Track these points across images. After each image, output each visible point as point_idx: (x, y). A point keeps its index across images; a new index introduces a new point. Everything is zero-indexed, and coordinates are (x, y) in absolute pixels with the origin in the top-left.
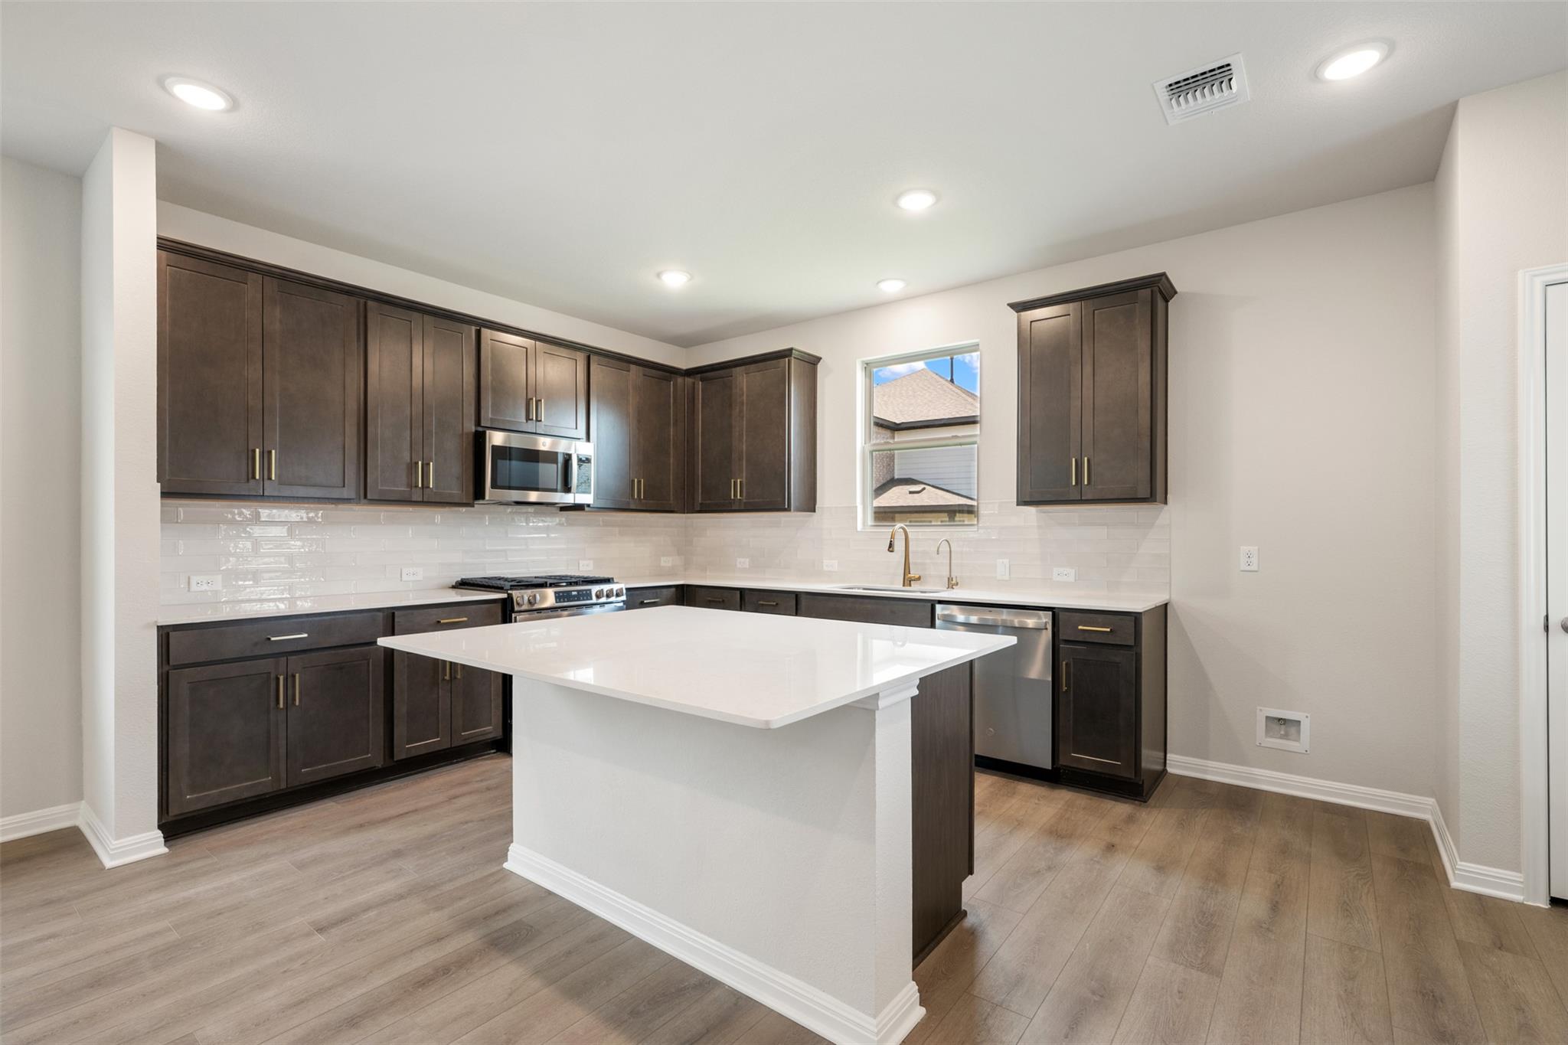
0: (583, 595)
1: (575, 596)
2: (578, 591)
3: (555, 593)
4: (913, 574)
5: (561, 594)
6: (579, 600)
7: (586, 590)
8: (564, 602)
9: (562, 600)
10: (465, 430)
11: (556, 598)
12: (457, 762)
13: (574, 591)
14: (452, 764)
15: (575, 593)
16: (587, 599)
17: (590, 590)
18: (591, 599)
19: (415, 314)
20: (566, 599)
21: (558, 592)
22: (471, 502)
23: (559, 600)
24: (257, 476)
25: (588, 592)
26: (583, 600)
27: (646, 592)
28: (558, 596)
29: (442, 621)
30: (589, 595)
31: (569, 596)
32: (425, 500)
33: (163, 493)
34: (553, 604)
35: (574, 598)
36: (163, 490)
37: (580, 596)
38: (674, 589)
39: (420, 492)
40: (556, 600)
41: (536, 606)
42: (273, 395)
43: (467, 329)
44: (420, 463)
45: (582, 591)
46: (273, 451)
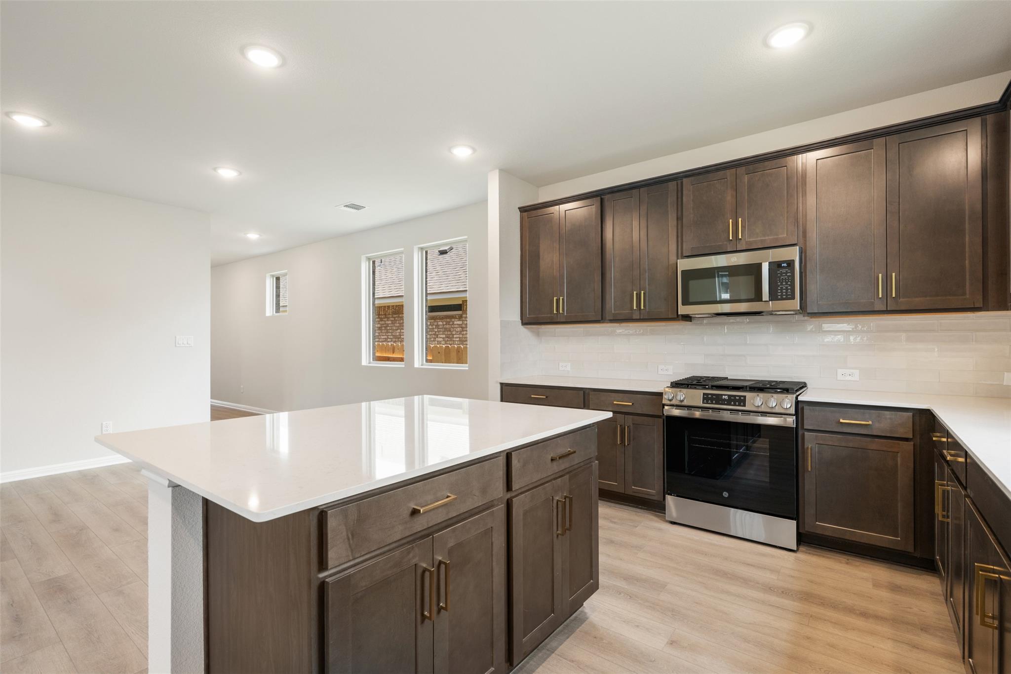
0: (735, 401)
1: (725, 400)
2: (729, 396)
3: (704, 394)
5: (710, 396)
6: (729, 404)
7: (740, 396)
8: (712, 403)
9: (710, 402)
10: (669, 263)
11: (704, 399)
12: (641, 509)
13: (725, 395)
14: (637, 507)
15: (726, 397)
16: (739, 405)
17: (745, 397)
18: (744, 406)
19: (634, 191)
20: (714, 402)
21: (707, 394)
22: (676, 316)
23: (707, 401)
24: (555, 312)
25: (742, 398)
26: (735, 405)
27: (850, 410)
28: (706, 398)
29: (615, 402)
30: (742, 401)
31: (718, 399)
32: (641, 318)
33: (524, 324)
34: (701, 404)
35: (723, 402)
36: (524, 322)
37: (731, 400)
38: (910, 414)
39: (637, 313)
40: (703, 401)
41: (685, 403)
42: (563, 267)
43: (672, 185)
44: (635, 292)
45: (735, 396)
46: (561, 298)
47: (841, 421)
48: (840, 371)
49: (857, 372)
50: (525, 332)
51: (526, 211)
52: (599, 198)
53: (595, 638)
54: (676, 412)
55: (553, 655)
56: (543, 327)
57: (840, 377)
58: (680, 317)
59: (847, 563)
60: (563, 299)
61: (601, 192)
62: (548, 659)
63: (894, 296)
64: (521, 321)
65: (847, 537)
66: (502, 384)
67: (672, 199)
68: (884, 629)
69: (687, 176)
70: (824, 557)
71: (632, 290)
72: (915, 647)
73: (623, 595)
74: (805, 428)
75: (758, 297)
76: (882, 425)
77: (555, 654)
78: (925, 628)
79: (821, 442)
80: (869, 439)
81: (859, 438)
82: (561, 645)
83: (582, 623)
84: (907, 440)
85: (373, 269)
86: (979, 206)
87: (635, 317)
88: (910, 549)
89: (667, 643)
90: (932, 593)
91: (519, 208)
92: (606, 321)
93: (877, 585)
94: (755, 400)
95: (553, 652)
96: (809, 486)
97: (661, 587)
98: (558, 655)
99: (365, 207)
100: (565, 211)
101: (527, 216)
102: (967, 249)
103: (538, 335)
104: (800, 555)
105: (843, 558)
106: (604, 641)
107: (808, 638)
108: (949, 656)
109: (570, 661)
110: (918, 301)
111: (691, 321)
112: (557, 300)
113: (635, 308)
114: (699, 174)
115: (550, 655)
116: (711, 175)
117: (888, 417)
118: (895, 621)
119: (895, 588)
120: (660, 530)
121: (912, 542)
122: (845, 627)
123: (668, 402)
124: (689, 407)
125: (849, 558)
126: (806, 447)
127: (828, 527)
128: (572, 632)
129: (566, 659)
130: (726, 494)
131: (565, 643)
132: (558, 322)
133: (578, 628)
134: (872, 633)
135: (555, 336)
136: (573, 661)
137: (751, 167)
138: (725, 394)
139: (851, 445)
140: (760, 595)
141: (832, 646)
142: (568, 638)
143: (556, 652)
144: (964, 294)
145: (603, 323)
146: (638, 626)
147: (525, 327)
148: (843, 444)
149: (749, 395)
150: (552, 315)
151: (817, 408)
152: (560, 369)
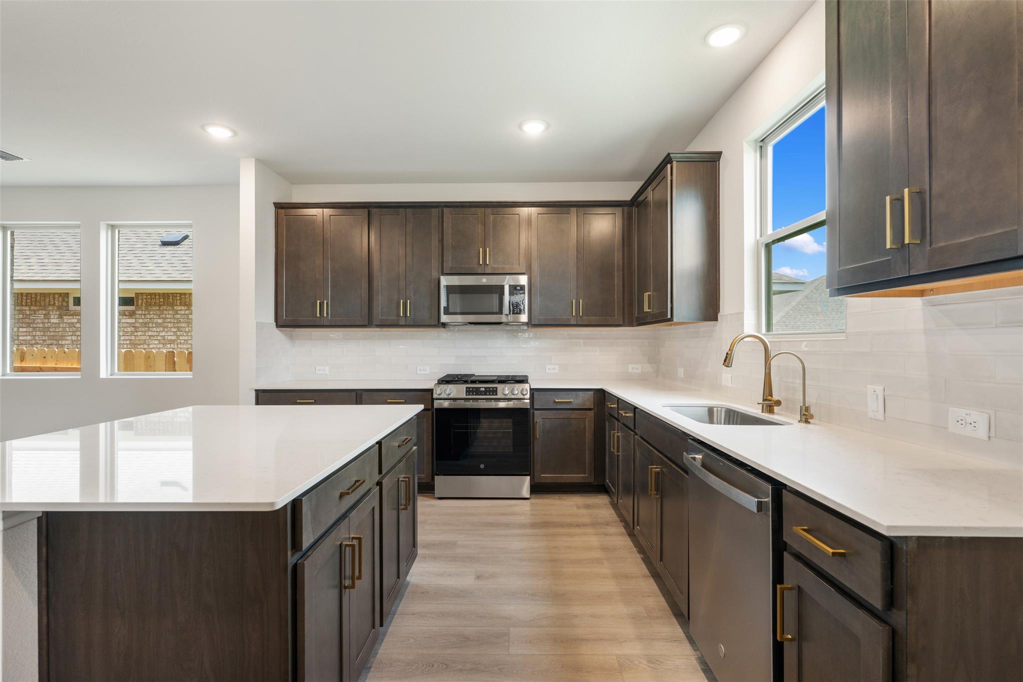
0: (490, 391)
1: (482, 391)
2: (485, 388)
3: (467, 388)
4: (776, 397)
5: (471, 389)
6: (485, 394)
7: (493, 388)
8: (473, 395)
9: (471, 394)
10: (433, 278)
11: (467, 391)
13: (482, 388)
15: (483, 389)
16: (493, 395)
17: (496, 388)
18: (496, 395)
19: (401, 210)
20: (474, 393)
21: (469, 388)
22: (437, 324)
23: (469, 393)
24: (318, 315)
25: (495, 389)
26: (490, 395)
27: (561, 393)
28: (468, 391)
29: (388, 401)
30: (495, 392)
31: (477, 391)
32: (407, 324)
33: (278, 326)
34: (464, 396)
35: (481, 393)
36: (279, 324)
37: (488, 391)
38: (592, 392)
39: (404, 319)
40: (466, 393)
41: (451, 396)
42: (328, 271)
43: (434, 211)
44: (402, 301)
45: (489, 388)
46: (325, 302)
47: (556, 400)
48: (548, 367)
49: (557, 367)
50: (278, 335)
51: (282, 208)
52: (366, 210)
53: (423, 593)
54: (446, 404)
55: (396, 616)
56: (297, 330)
57: (547, 371)
58: (440, 324)
59: (560, 499)
60: (327, 303)
61: (368, 204)
62: (394, 620)
63: (581, 315)
64: (275, 323)
65: (559, 481)
66: (256, 390)
67: (435, 222)
68: (590, 530)
69: (446, 206)
70: (545, 498)
71: (399, 299)
72: (606, 535)
73: (427, 558)
74: (535, 407)
75: (500, 312)
76: (576, 401)
77: (398, 615)
78: (607, 524)
79: (545, 417)
80: (571, 412)
81: (565, 412)
82: (398, 607)
83: (407, 587)
84: (590, 409)
85: (11, 243)
86: (621, 262)
87: (402, 322)
88: (592, 480)
89: (475, 578)
90: (605, 504)
91: (274, 203)
92: (372, 326)
93: (578, 507)
94: (505, 390)
95: (395, 614)
96: (538, 448)
97: (452, 545)
98: (400, 614)
99: (22, 159)
100: (330, 216)
101: (285, 212)
102: (616, 288)
103: (291, 338)
104: (532, 501)
105: (556, 496)
106: (430, 593)
107: (555, 547)
108: (622, 534)
109: (411, 615)
110: (594, 319)
111: (445, 328)
112: (320, 303)
113: (402, 315)
114: (457, 207)
115: (393, 617)
116: (466, 210)
117: (581, 395)
118: (594, 524)
119: (587, 507)
120: (432, 506)
121: (593, 476)
122: (570, 535)
123: (438, 397)
124: (455, 399)
125: (560, 495)
126: (535, 421)
127: (547, 477)
128: (403, 596)
129: (407, 615)
130: (482, 466)
131: (401, 605)
132: (321, 325)
133: (405, 591)
134: (585, 534)
135: (311, 340)
136: (414, 614)
137: (495, 210)
138: (482, 386)
139: (561, 416)
140: (520, 531)
141: (569, 547)
142: (401, 601)
143: (397, 613)
144: (614, 316)
145: (370, 327)
146: (450, 575)
147: (279, 330)
148: (557, 417)
149: (500, 387)
150: (314, 318)
151: (542, 393)
152: (317, 373)
